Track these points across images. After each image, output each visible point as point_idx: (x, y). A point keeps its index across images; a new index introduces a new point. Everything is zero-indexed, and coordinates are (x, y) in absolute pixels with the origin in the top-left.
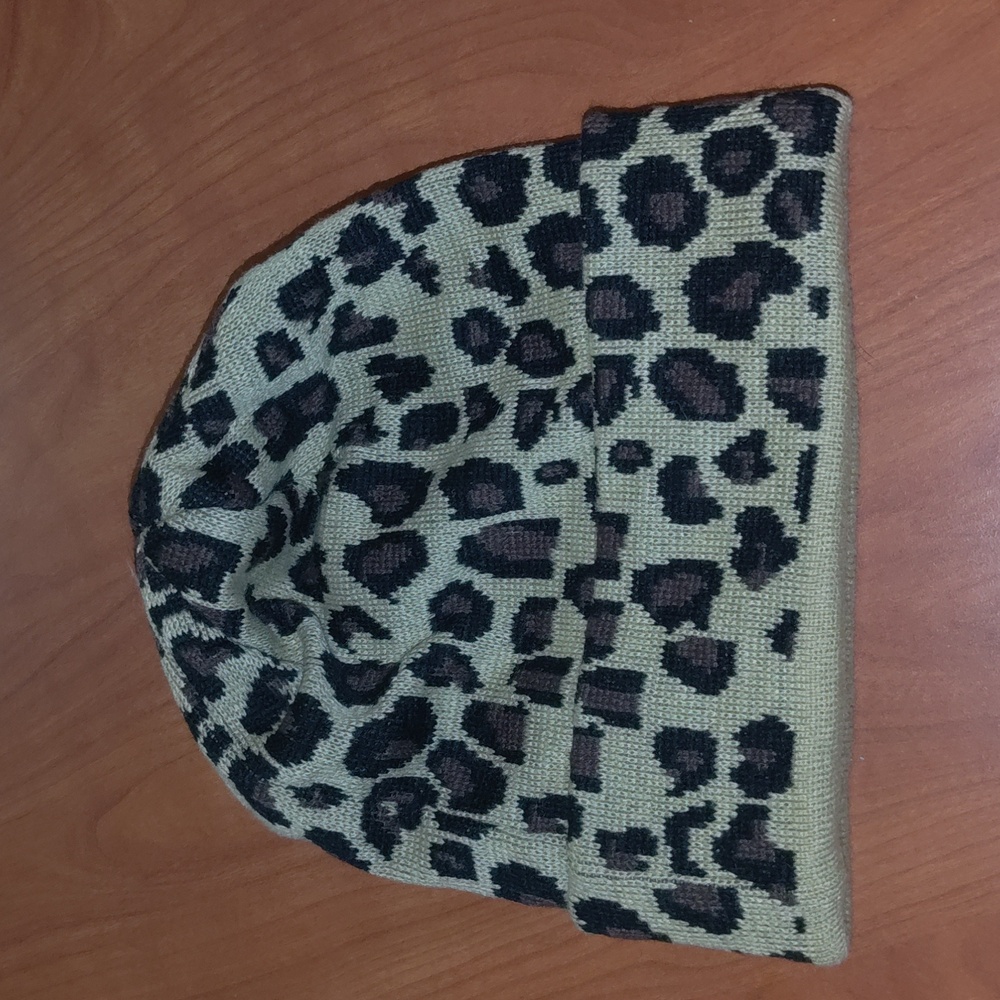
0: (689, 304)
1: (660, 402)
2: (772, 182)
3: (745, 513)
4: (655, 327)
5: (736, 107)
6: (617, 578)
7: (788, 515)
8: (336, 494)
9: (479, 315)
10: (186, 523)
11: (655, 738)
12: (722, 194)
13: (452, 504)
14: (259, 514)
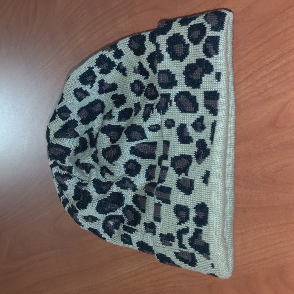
0: (185, 78)
1: (177, 107)
2: (205, 40)
3: (199, 141)
4: (176, 85)
5: (198, 17)
6: (167, 160)
7: (208, 142)
8: (101, 134)
9: (137, 82)
10: (56, 142)
11: (174, 207)
12: (193, 44)
13: (127, 137)
14: (77, 139)
